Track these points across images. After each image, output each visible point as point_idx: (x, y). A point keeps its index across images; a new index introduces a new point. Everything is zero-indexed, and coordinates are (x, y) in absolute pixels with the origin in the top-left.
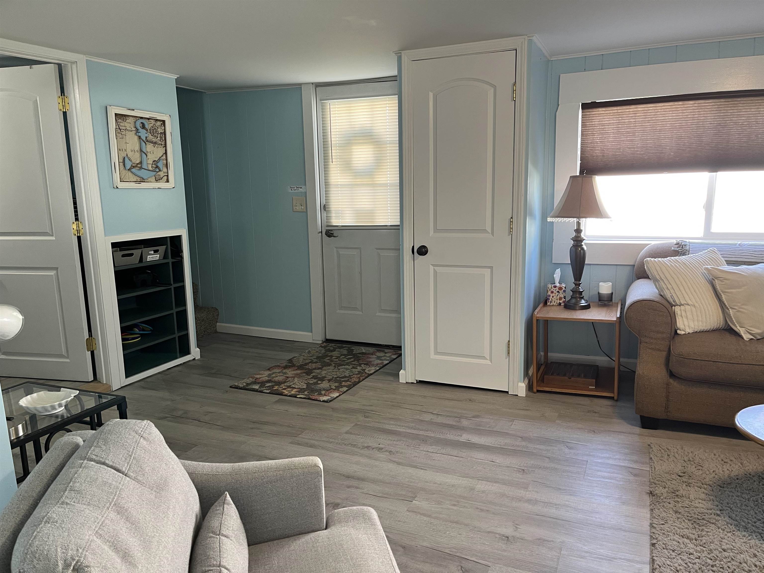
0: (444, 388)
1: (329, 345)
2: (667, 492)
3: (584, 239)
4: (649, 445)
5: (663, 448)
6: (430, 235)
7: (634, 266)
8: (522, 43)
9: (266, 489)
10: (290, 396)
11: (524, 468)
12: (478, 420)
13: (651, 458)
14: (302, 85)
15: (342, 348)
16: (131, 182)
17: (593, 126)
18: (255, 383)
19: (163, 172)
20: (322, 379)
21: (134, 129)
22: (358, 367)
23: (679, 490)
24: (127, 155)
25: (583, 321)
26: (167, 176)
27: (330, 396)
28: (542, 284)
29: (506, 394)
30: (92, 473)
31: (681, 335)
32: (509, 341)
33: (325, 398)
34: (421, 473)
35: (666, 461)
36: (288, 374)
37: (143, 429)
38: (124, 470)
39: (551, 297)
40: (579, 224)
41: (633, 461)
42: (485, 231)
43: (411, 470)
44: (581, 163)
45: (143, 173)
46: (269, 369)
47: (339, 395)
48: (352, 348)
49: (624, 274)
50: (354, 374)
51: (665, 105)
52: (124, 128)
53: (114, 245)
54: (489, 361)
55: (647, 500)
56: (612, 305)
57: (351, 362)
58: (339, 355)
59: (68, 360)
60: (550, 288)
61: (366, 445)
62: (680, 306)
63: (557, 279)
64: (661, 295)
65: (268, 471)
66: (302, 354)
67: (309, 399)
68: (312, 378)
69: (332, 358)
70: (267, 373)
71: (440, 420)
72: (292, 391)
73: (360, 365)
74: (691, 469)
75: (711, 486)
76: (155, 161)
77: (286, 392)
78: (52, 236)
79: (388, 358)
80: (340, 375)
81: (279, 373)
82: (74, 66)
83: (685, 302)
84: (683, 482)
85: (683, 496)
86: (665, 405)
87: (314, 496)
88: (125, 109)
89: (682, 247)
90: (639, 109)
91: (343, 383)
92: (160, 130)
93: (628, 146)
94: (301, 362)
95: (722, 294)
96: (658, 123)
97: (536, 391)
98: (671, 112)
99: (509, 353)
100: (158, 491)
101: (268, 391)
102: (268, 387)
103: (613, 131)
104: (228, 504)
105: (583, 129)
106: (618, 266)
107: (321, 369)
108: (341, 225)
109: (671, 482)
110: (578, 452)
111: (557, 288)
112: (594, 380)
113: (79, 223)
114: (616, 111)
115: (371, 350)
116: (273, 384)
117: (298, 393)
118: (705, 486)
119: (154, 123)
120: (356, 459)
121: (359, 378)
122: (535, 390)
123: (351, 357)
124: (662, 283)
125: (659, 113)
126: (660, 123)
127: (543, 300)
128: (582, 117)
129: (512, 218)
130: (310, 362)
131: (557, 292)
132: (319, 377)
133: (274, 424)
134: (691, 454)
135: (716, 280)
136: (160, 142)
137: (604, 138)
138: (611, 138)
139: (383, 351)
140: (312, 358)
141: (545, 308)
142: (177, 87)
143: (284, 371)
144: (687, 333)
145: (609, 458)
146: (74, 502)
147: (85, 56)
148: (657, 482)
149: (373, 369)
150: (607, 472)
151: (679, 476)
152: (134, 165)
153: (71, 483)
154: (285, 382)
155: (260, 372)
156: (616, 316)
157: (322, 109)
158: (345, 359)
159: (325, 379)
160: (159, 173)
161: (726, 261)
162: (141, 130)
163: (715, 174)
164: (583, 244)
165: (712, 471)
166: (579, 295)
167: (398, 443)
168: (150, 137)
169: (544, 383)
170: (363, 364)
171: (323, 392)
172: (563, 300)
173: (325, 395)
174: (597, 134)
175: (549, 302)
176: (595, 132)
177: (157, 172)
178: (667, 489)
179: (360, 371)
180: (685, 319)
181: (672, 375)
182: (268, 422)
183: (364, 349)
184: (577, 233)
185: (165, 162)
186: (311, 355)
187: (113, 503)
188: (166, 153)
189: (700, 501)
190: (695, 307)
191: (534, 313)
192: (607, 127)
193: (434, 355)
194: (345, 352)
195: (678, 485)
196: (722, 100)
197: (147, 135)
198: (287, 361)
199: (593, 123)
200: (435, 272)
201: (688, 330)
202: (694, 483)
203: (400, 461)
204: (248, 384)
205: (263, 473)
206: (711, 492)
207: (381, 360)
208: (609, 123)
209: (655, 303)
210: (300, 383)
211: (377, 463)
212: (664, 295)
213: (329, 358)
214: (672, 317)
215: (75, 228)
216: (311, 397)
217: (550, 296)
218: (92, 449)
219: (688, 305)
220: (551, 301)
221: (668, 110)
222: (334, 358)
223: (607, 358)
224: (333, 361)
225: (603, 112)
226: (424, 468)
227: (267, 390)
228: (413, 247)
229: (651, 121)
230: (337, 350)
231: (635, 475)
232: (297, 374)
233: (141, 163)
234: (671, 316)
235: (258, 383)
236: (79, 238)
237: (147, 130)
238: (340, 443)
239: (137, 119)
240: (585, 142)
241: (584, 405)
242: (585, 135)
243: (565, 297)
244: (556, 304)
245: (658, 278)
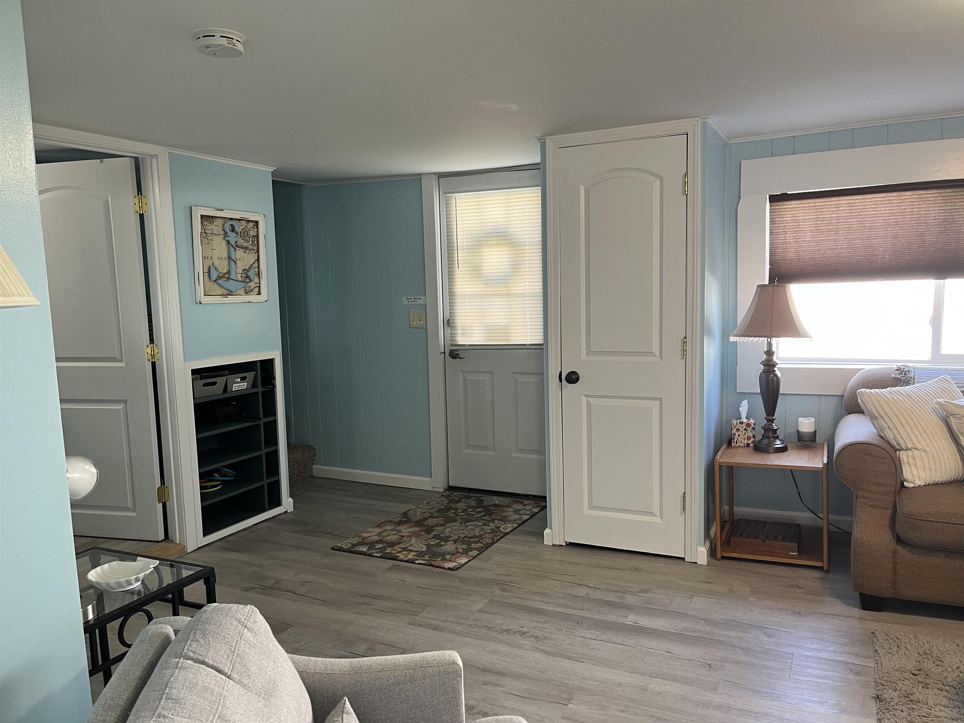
0: (601, 552)
1: (452, 493)
2: (899, 697)
3: (777, 364)
4: (873, 633)
5: (891, 636)
6: (582, 359)
7: (842, 396)
8: (694, 125)
9: (392, 693)
10: (406, 561)
11: (709, 662)
12: (646, 595)
13: (876, 651)
14: (422, 175)
15: (469, 497)
16: (216, 295)
17: (785, 222)
18: (362, 544)
19: (254, 282)
20: (446, 539)
21: (222, 232)
22: (491, 524)
23: (914, 694)
24: (213, 264)
25: (780, 467)
26: (259, 287)
27: (457, 562)
28: (724, 419)
29: (682, 561)
30: (191, 676)
31: (909, 488)
32: (684, 493)
33: (451, 565)
34: (577, 667)
35: (896, 654)
36: (403, 532)
37: (247, 616)
38: (226, 671)
39: (737, 436)
40: (770, 345)
41: (852, 654)
42: (652, 354)
43: (565, 663)
44: (770, 268)
45: (230, 285)
46: (379, 526)
47: (469, 561)
48: (482, 498)
49: (829, 407)
50: (486, 533)
51: (875, 196)
52: (211, 232)
53: (194, 372)
54: (660, 519)
55: (873, 706)
56: (816, 447)
57: (482, 516)
58: (466, 508)
59: (134, 514)
60: (735, 424)
61: (505, 628)
62: (906, 450)
63: (743, 413)
64: (881, 437)
65: (395, 670)
66: (420, 506)
67: (431, 565)
68: (433, 538)
69: (457, 511)
70: (378, 530)
71: (597, 595)
72: (409, 554)
73: (493, 521)
74: (928, 665)
75: (955, 689)
76: (245, 269)
77: (401, 556)
78: (122, 362)
79: (528, 512)
80: (469, 534)
81: (392, 530)
82: (154, 160)
83: (913, 446)
84: (918, 681)
85: (919, 702)
86: (891, 579)
87: (451, 702)
88: (213, 209)
89: (905, 374)
90: (843, 202)
91: (473, 545)
92: (252, 233)
93: (830, 246)
94: (418, 516)
95: (960, 436)
96: (867, 219)
97: (720, 557)
98: (883, 206)
99: (684, 508)
100: (266, 697)
101: (379, 555)
102: (378, 549)
103: (810, 229)
104: (348, 713)
106: (822, 397)
107: (444, 526)
108: (468, 344)
109: (904, 682)
110: (779, 642)
111: (744, 425)
112: (797, 544)
113: (154, 346)
114: (813, 204)
115: (506, 500)
116: (385, 545)
117: (416, 558)
118: (948, 688)
119: (246, 224)
120: (492, 646)
121: (493, 538)
122: (719, 556)
123: (482, 510)
124: (882, 421)
125: (867, 207)
126: (871, 219)
127: (725, 439)
128: (770, 212)
129: (685, 338)
130: (430, 517)
131: (744, 430)
132: (443, 537)
133: (387, 598)
134: (927, 645)
135: (951, 417)
136: (252, 247)
137: (798, 237)
138: (808, 237)
139: (522, 503)
140: (432, 511)
141: (730, 451)
142: (273, 180)
143: (398, 528)
144: (917, 486)
145: (820, 650)
146: (173, 715)
147: (167, 148)
148: (885, 683)
149: (509, 527)
150: (820, 670)
151: (914, 674)
152: (220, 275)
153: (168, 689)
154: (399, 543)
155: (368, 530)
156: (821, 461)
157: (446, 204)
158: (474, 513)
159: (449, 539)
160: (249, 284)
161: (962, 392)
162: (230, 233)
163: (942, 281)
164: (776, 369)
165: (956, 667)
166: (772, 434)
167: (546, 625)
168: (241, 242)
169: (729, 546)
170: (496, 519)
171: (448, 557)
172: (752, 439)
173: (450, 561)
174: (789, 233)
175: (734, 442)
176: (787, 230)
177: (248, 283)
178: (898, 692)
179: (494, 529)
180: (913, 468)
181: (899, 540)
182: (380, 596)
183: (496, 500)
184: (767, 356)
185: (257, 270)
186: (430, 507)
187: (217, 715)
188: (258, 260)
189: (942, 708)
190: (926, 452)
191: (716, 457)
192: (802, 224)
193: (589, 509)
194: (473, 503)
195: (913, 687)
196: (948, 190)
197: (237, 239)
198: (402, 514)
199: (785, 219)
200: (589, 404)
201: (919, 483)
202: (932, 684)
203: (549, 649)
204: (353, 545)
205: (389, 672)
206: (956, 696)
207: (519, 514)
208: (804, 219)
209: (874, 446)
210: (419, 545)
211: (520, 652)
212: (885, 436)
213: (453, 511)
214: (897, 466)
215: (149, 351)
216: (433, 563)
217: (735, 434)
218: (188, 644)
219: (917, 449)
220: (737, 441)
221: (879, 203)
222: (459, 511)
223: (811, 515)
224: (459, 515)
225: (797, 206)
226: (582, 660)
227: (377, 552)
228: (561, 373)
229: (859, 217)
230: (462, 500)
231: (856, 673)
232: (414, 533)
233: (229, 272)
234: (895, 465)
235: (367, 544)
236: (154, 364)
237: (237, 234)
238: (471, 625)
239: (226, 220)
240: (775, 242)
241: (784, 578)
242: (775, 234)
243: (754, 436)
244: (743, 446)
245: (876, 414)
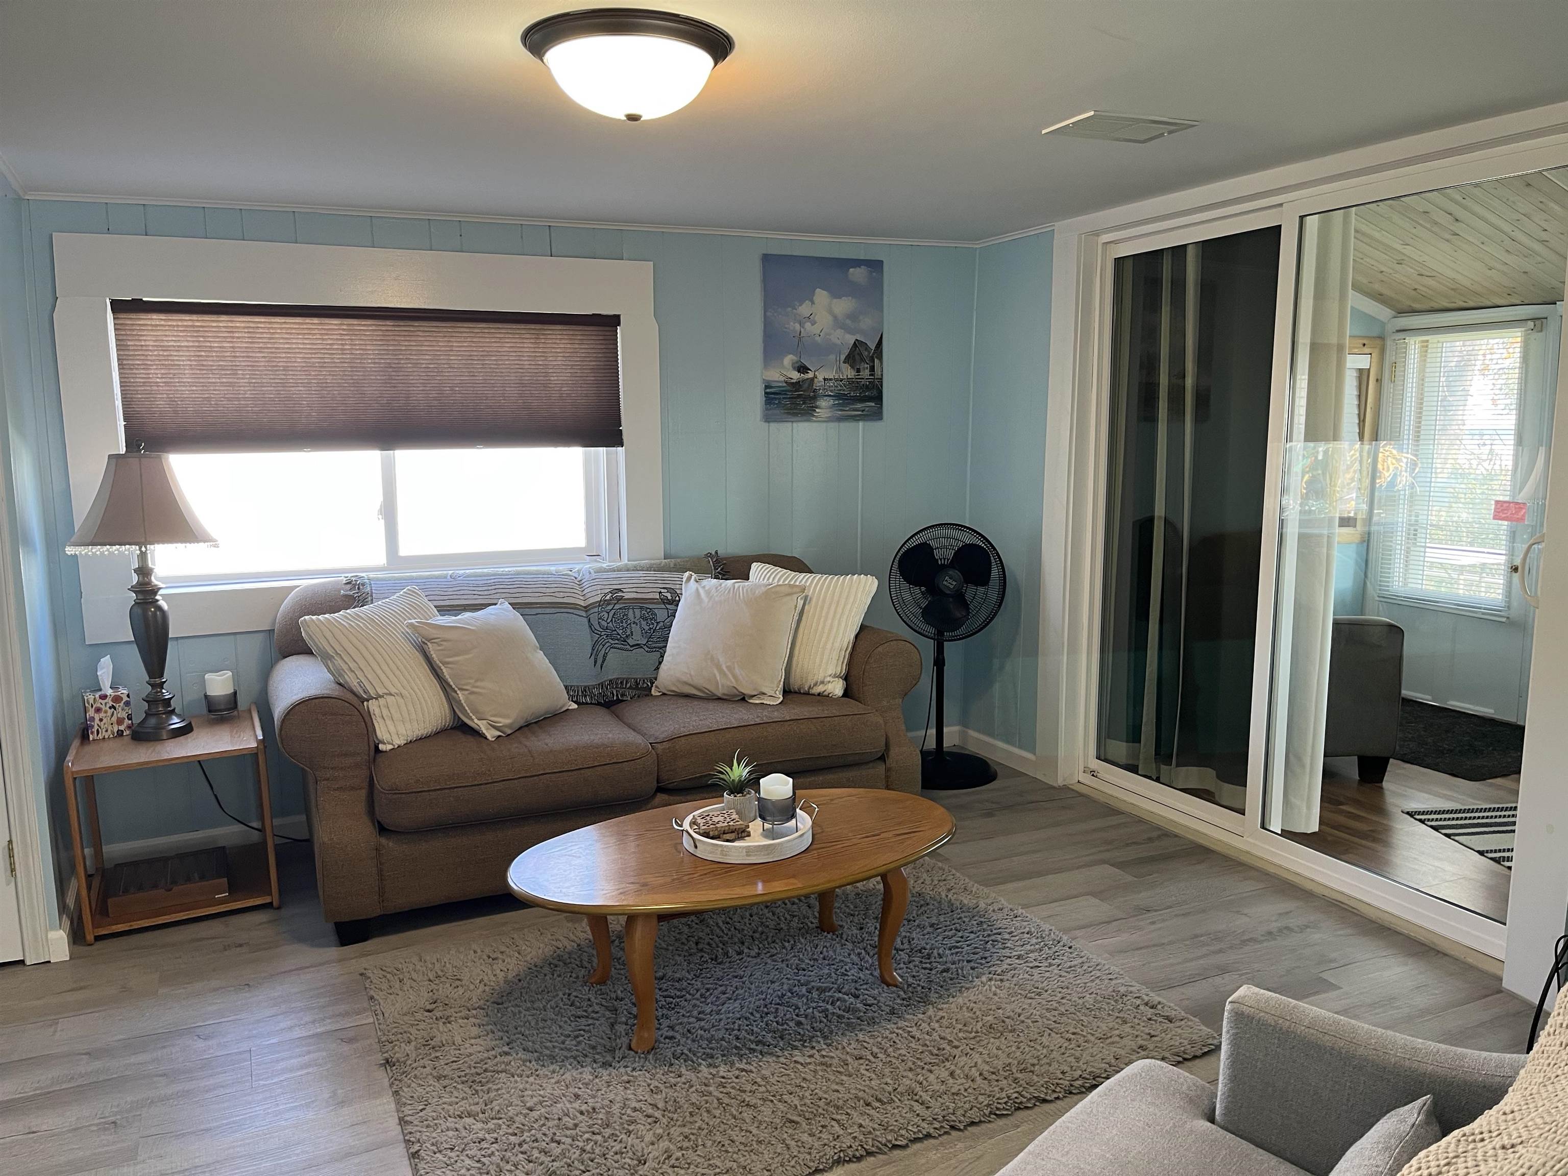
2: (416, 1049)
3: (160, 588)
4: (361, 974)
5: (389, 970)
7: (271, 631)
11: (112, 1119)
13: (372, 998)
17: (144, 348)
23: (435, 1037)
25: (186, 760)
28: (66, 695)
29: (20, 967)
31: (386, 752)
32: (10, 842)
35: (400, 993)
39: (97, 721)
40: (143, 556)
41: (340, 1015)
44: (125, 426)
49: (253, 650)
51: (287, 321)
55: (382, 1077)
56: (239, 717)
60: (91, 701)
62: (376, 699)
63: (105, 680)
64: (340, 684)
74: (445, 990)
75: (484, 1009)
83: (386, 691)
84: (436, 1019)
85: (443, 1045)
86: (377, 889)
89: (359, 588)
90: (238, 325)
93: (225, 394)
95: (442, 668)
96: (279, 355)
97: (93, 938)
98: (300, 337)
99: (13, 870)
103: (189, 363)
105: (122, 353)
106: (238, 636)
109: (418, 1027)
110: (225, 1040)
111: (108, 700)
112: (223, 879)
114: (190, 323)
118: (474, 1012)
122: (90, 938)
124: (340, 661)
125: (277, 336)
126: (284, 355)
127: (76, 729)
128: (116, 329)
131: (110, 708)
134: (437, 966)
135: (428, 644)
137: (171, 376)
138: (187, 376)
141: (88, 749)
144: (396, 746)
145: (290, 1028)
148: (393, 1038)
150: (296, 1057)
151: (429, 1011)
156: (252, 738)
161: (436, 607)
163: (392, 452)
164: (158, 597)
165: (478, 981)
166: (163, 707)
172: (127, 722)
174: (155, 367)
175: (92, 733)
176: (149, 363)
178: (413, 1044)
180: (389, 722)
181: (382, 829)
184: (140, 576)
189: (473, 1041)
190: (402, 697)
191: (65, 764)
192: (175, 354)
195: (431, 1028)
196: (388, 323)
199: (143, 343)
201: (399, 741)
202: (455, 1015)
206: (486, 1019)
208: (179, 346)
209: (334, 700)
212: (346, 682)
214: (366, 722)
217: (93, 719)
219: (391, 694)
220: (98, 730)
221: (294, 331)
223: (238, 828)
225: (163, 323)
229: (266, 350)
231: (351, 1041)
234: (365, 722)
240: (130, 382)
241: (213, 938)
242: (128, 367)
243: (130, 717)
244: (112, 736)
245: (331, 652)
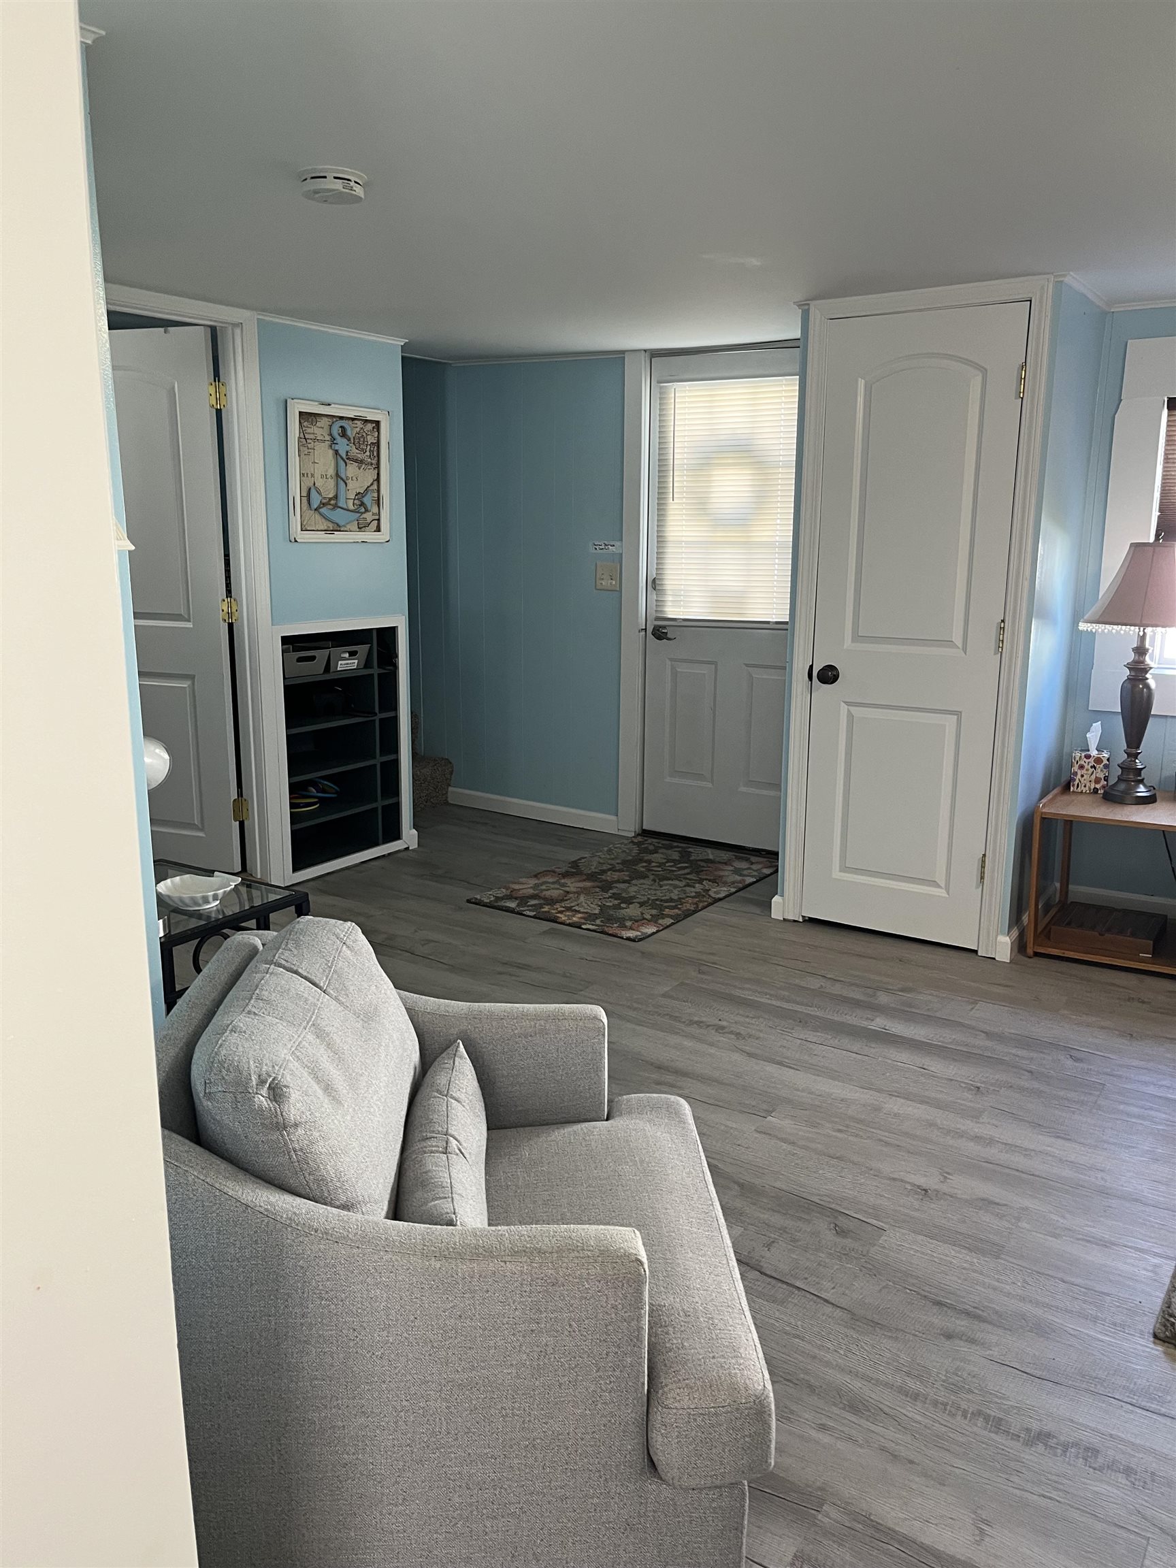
0: (854, 935)
1: (646, 840)
3: (1151, 668)
6: (845, 647)
8: (1042, 288)
9: (518, 1045)
10: (569, 925)
11: (979, 1085)
12: (909, 995)
14: (626, 353)
15: (671, 847)
16: (318, 531)
18: (510, 897)
19: (371, 513)
20: (629, 901)
21: (328, 438)
22: (697, 885)
24: (314, 484)
25: (1133, 825)
26: (379, 520)
27: (640, 932)
28: (1066, 750)
29: (973, 955)
30: (283, 982)
32: (984, 856)
33: (631, 934)
34: (788, 1074)
36: (569, 887)
37: (346, 933)
38: (322, 985)
39: (1079, 777)
40: (1142, 639)
42: (950, 643)
43: (771, 1069)
44: (1159, 517)
45: (338, 515)
46: (536, 876)
47: (658, 931)
48: (690, 850)
50: (688, 897)
52: (312, 436)
53: (286, 640)
54: (945, 891)
57: (685, 874)
58: (664, 861)
59: (201, 834)
60: (1077, 759)
61: (696, 1019)
63: (1093, 745)
65: (522, 1018)
66: (598, 854)
67: (602, 932)
68: (610, 897)
69: (650, 864)
70: (533, 882)
71: (837, 989)
72: (574, 916)
73: (700, 881)
76: (359, 493)
77: (563, 918)
78: (190, 621)
79: (755, 873)
80: (662, 897)
81: (553, 883)
82: (238, 331)
87: (590, 1065)
88: (317, 403)
91: (667, 911)
92: (371, 439)
94: (593, 867)
97: (1032, 953)
99: (982, 878)
100: (365, 1020)
101: (532, 914)
102: (531, 906)
104: (461, 1057)
105: (1169, 448)
107: (629, 883)
108: (682, 617)
110: (1095, 1069)
111: (1092, 760)
112: (1152, 942)
113: (232, 600)
115: (724, 855)
116: (542, 902)
117: (583, 921)
119: (362, 426)
120: (674, 1039)
121: (696, 904)
122: (1030, 951)
123: (686, 865)
127: (1064, 779)
128: (1168, 426)
129: (1003, 621)
130: (609, 870)
131: (1091, 767)
132: (624, 897)
133: (538, 969)
136: (369, 460)
139: (747, 860)
140: (613, 862)
141: (1066, 798)
142: (403, 357)
143: (563, 881)
146: (264, 1013)
147: (255, 313)
149: (723, 891)
152: (324, 501)
153: (258, 990)
154: (562, 900)
155: (521, 880)
157: (661, 399)
158: (674, 869)
159: (634, 901)
160: (364, 516)
162: (339, 439)
164: (1148, 676)
166: (1134, 775)
167: (753, 1021)
168: (354, 452)
169: (1049, 939)
170: (706, 879)
171: (628, 924)
172: (1103, 782)
173: (631, 928)
175: (1073, 785)
177: (362, 513)
179: (700, 892)
182: (529, 966)
183: (710, 854)
184: (1137, 654)
185: (376, 495)
186: (613, 856)
187: (311, 1023)
188: (378, 479)
191: (1040, 804)
193: (840, 871)
194: (676, 856)
197: (348, 448)
198: (569, 863)
200: (850, 716)
203: (753, 1050)
204: (497, 899)
205: (515, 1021)
207: (741, 875)
210: (589, 905)
211: (712, 1050)
213: (645, 864)
215: (226, 610)
216: (606, 929)
217: (1076, 774)
218: (279, 952)
220: (1078, 784)
222: (654, 864)
224: (652, 870)
226: (795, 1067)
227: (530, 910)
228: (811, 667)
230: (660, 851)
232: (585, 888)
233: (336, 497)
235: (516, 898)
236: (231, 626)
237: (349, 440)
238: (650, 1012)
239: (335, 420)
240: (1171, 475)
241: (1123, 987)
242: (1172, 461)
243: (1106, 779)
244: (1088, 792)
